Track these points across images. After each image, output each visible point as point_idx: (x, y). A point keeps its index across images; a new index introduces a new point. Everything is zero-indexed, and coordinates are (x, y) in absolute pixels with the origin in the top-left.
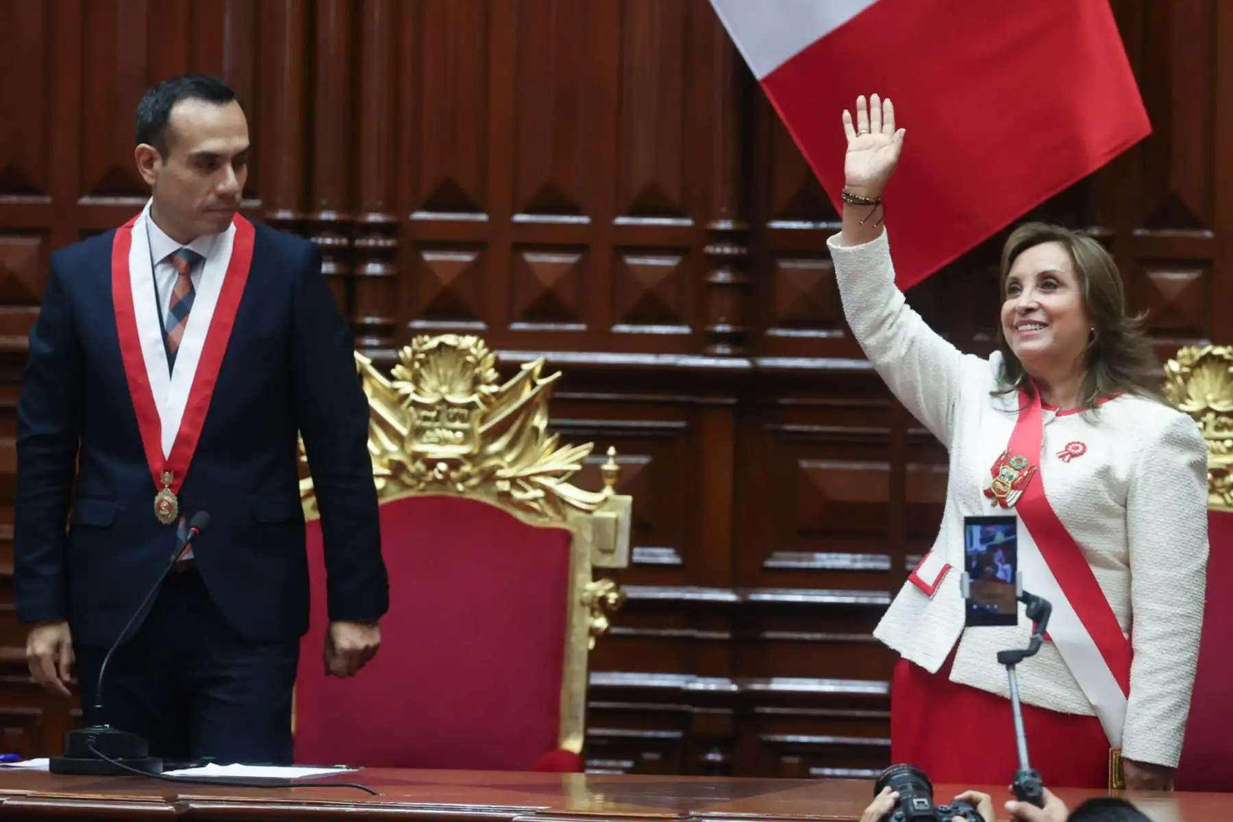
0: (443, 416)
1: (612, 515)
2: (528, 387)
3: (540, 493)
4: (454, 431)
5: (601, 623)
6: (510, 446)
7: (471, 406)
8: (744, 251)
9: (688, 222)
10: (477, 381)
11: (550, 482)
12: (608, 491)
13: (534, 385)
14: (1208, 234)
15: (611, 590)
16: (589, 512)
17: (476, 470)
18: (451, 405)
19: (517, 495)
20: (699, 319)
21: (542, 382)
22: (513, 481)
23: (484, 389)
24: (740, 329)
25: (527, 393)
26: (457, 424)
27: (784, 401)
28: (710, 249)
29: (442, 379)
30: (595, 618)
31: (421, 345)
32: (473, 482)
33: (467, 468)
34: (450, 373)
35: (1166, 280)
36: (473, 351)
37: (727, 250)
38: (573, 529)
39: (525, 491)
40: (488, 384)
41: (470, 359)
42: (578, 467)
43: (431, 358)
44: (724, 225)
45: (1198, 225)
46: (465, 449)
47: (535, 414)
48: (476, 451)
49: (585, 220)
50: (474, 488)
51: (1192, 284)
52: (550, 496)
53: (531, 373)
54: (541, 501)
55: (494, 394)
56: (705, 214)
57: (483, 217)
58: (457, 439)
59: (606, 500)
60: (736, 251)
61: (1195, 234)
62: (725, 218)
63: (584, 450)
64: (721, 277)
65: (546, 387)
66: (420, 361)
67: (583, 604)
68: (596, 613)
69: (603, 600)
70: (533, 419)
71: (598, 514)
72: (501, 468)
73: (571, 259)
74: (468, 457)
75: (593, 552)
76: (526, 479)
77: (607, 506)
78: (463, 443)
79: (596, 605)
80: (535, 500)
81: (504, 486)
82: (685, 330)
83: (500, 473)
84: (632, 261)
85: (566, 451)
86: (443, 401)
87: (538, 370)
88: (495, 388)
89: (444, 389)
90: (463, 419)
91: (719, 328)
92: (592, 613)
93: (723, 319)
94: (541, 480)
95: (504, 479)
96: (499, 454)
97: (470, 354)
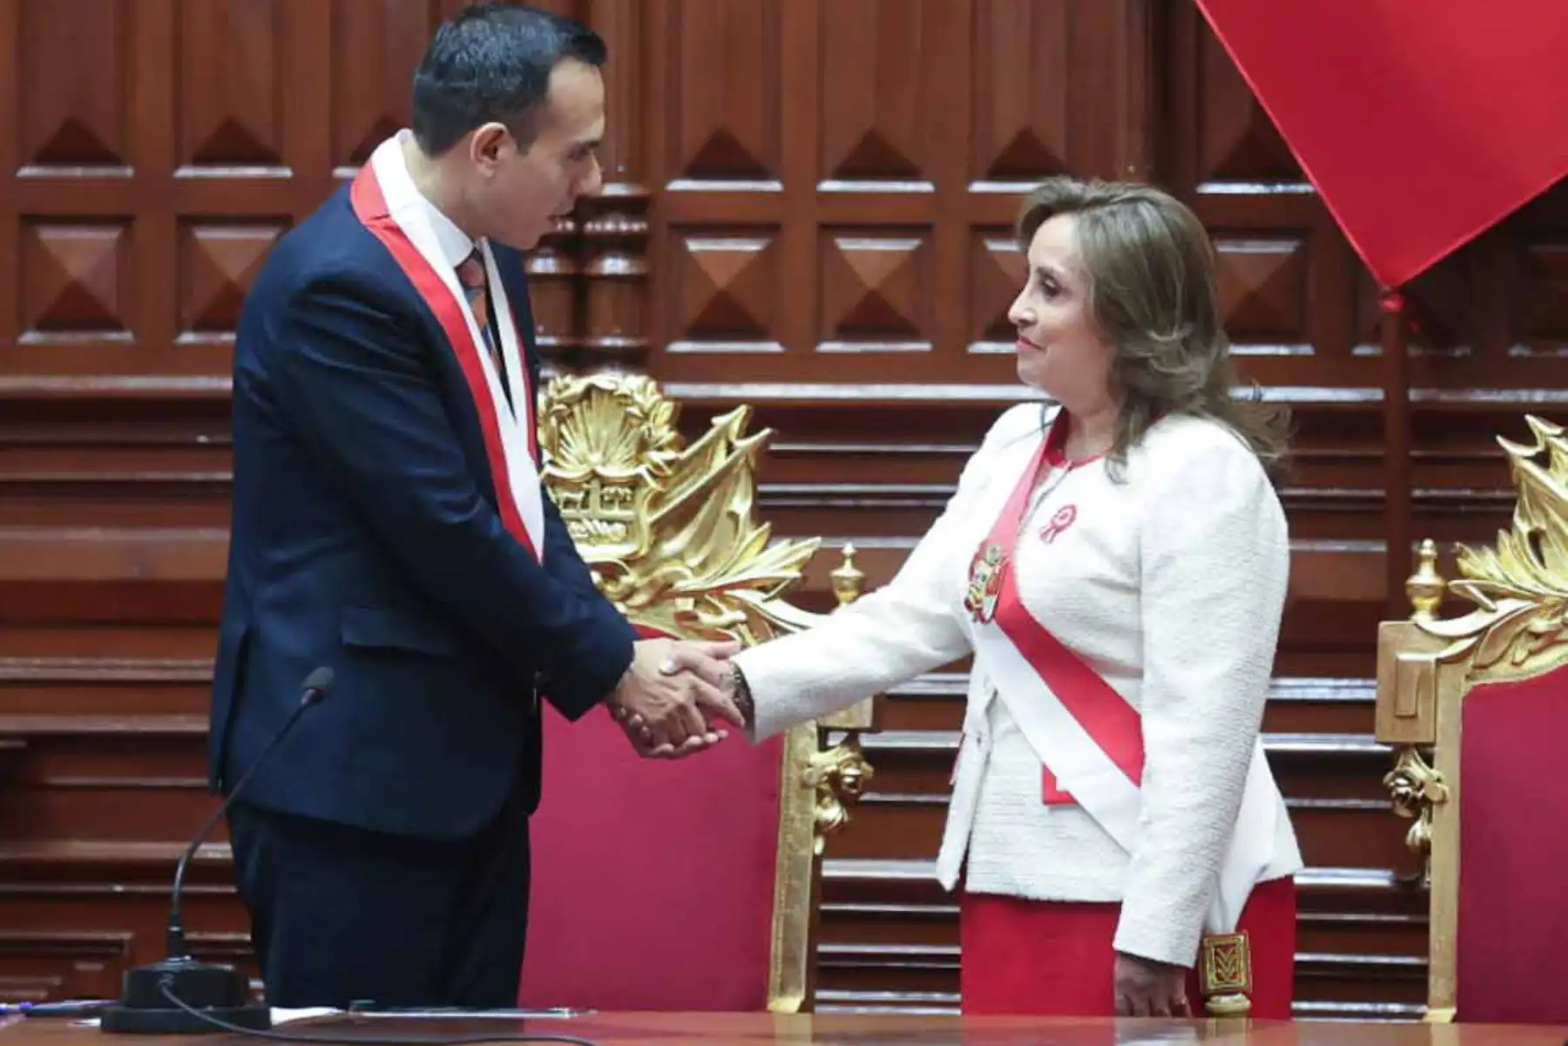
0: (594, 499)
2: (722, 452)
3: (741, 615)
4: (610, 522)
5: (833, 813)
6: (697, 542)
7: (635, 483)
10: (643, 445)
11: (754, 597)
13: (730, 448)
15: (847, 763)
17: (646, 580)
18: (604, 482)
19: (707, 618)
21: (742, 444)
22: (698, 597)
23: (657, 457)
25: (720, 461)
26: (616, 512)
29: (593, 443)
30: (825, 807)
31: (559, 391)
32: (640, 599)
33: (631, 578)
34: (604, 433)
36: (638, 398)
39: (718, 612)
40: (660, 449)
41: (635, 410)
42: (794, 573)
43: (576, 409)
46: (627, 549)
47: (732, 494)
48: (643, 552)
49: (925, 187)
50: (641, 608)
52: (755, 619)
53: (725, 429)
54: (743, 628)
55: (670, 463)
57: (774, 186)
58: (615, 534)
63: (807, 547)
65: (745, 453)
66: (558, 413)
67: (806, 785)
68: (827, 800)
69: (835, 778)
70: (730, 502)
72: (684, 577)
73: (908, 245)
74: (631, 561)
76: (719, 591)
78: (625, 540)
79: (825, 787)
80: (732, 625)
81: (686, 605)
83: (680, 585)
84: (996, 246)
85: (782, 547)
86: (594, 475)
87: (735, 427)
88: (670, 455)
89: (595, 458)
90: (624, 503)
92: (819, 801)
94: (739, 593)
95: (686, 594)
96: (680, 556)
97: (634, 403)
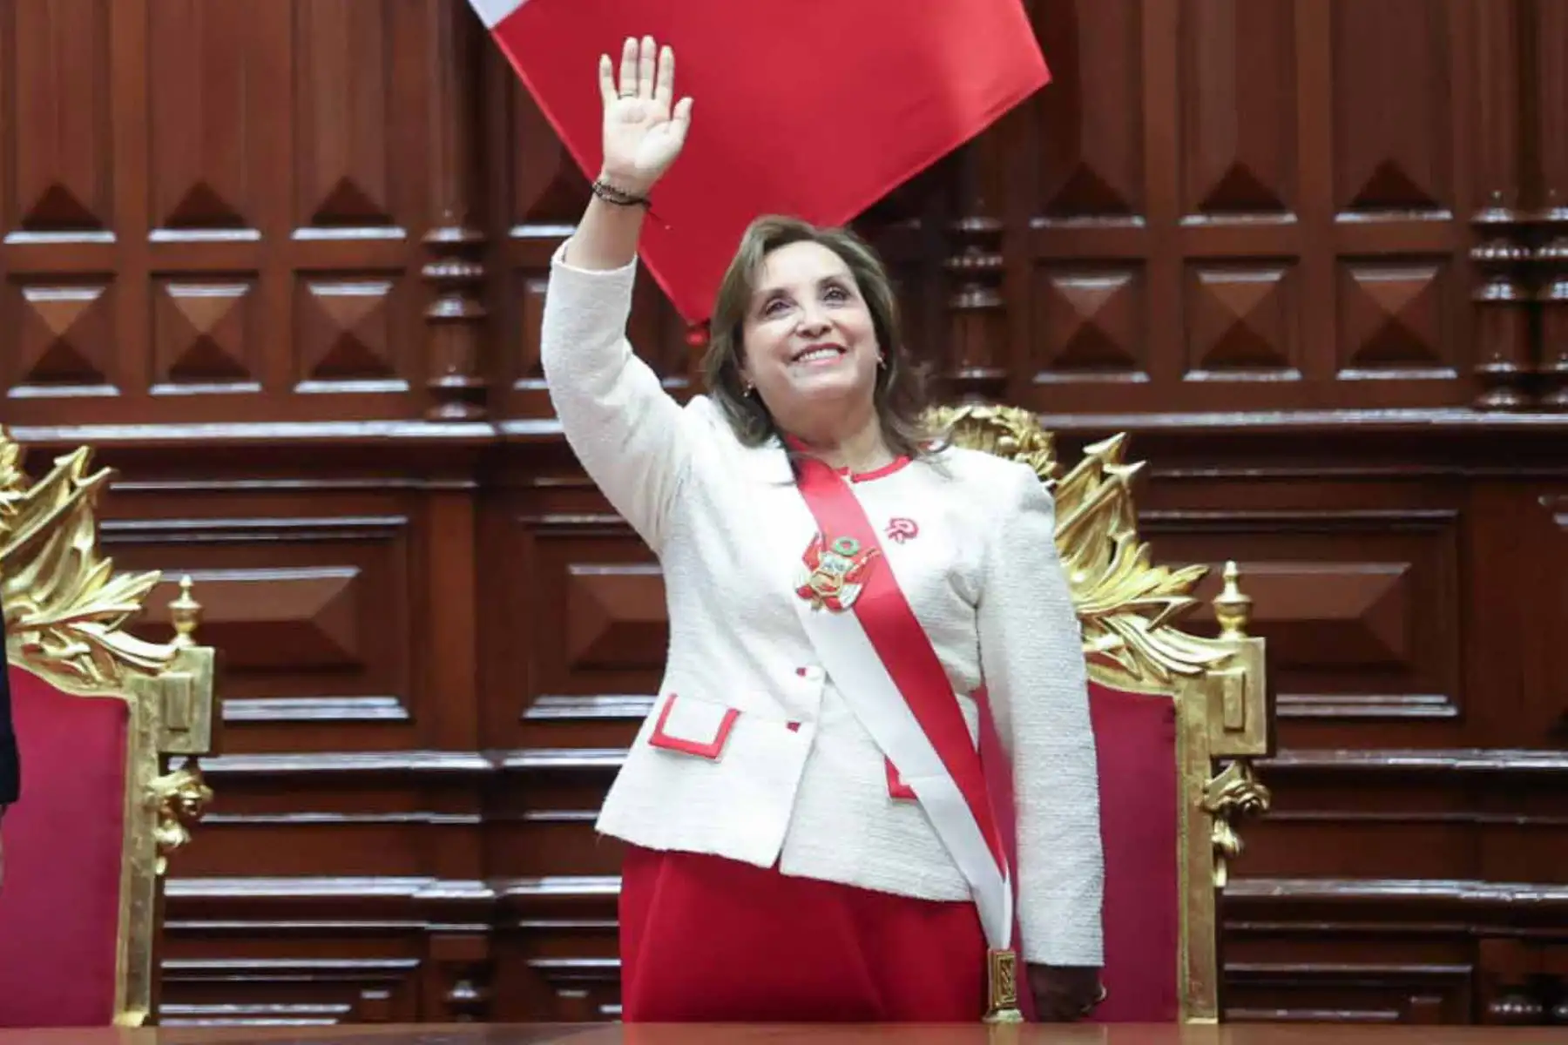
1: (187, 675)
2: (65, 491)
3: (84, 647)
5: (174, 835)
6: (43, 577)
8: (479, 271)
9: (397, 233)
11: (96, 630)
12: (182, 641)
13: (73, 487)
14: (1138, 222)
15: (187, 787)
16: (152, 672)
19: (51, 650)
20: (419, 369)
21: (82, 483)
22: (44, 630)
23: (2, 497)
24: (478, 381)
25: (64, 499)
27: (542, 482)
28: (430, 270)
30: (166, 829)
35: (1078, 289)
37: (455, 271)
38: (131, 698)
39: (63, 644)
42: (134, 606)
44: (449, 235)
45: (1122, 209)
47: (75, 531)
49: (252, 235)
51: (1120, 293)
52: (98, 651)
53: (67, 470)
54: (86, 659)
55: (15, 503)
56: (421, 221)
57: (108, 237)
59: (177, 653)
60: (467, 271)
61: (1121, 222)
62: (449, 225)
63: (148, 579)
64: (448, 308)
65: (87, 490)
67: (147, 808)
68: (169, 822)
69: (175, 801)
70: (72, 538)
71: (167, 675)
72: (29, 612)
73: (234, 291)
75: (160, 731)
76: (62, 625)
77: (180, 662)
79: (166, 810)
80: (75, 657)
81: (33, 638)
82: (400, 386)
83: (26, 619)
84: (321, 290)
85: (123, 580)
87: (78, 467)
88: (15, 495)
91: (448, 382)
92: (161, 823)
93: (452, 369)
94: (83, 626)
95: (33, 628)
96: (27, 591)
